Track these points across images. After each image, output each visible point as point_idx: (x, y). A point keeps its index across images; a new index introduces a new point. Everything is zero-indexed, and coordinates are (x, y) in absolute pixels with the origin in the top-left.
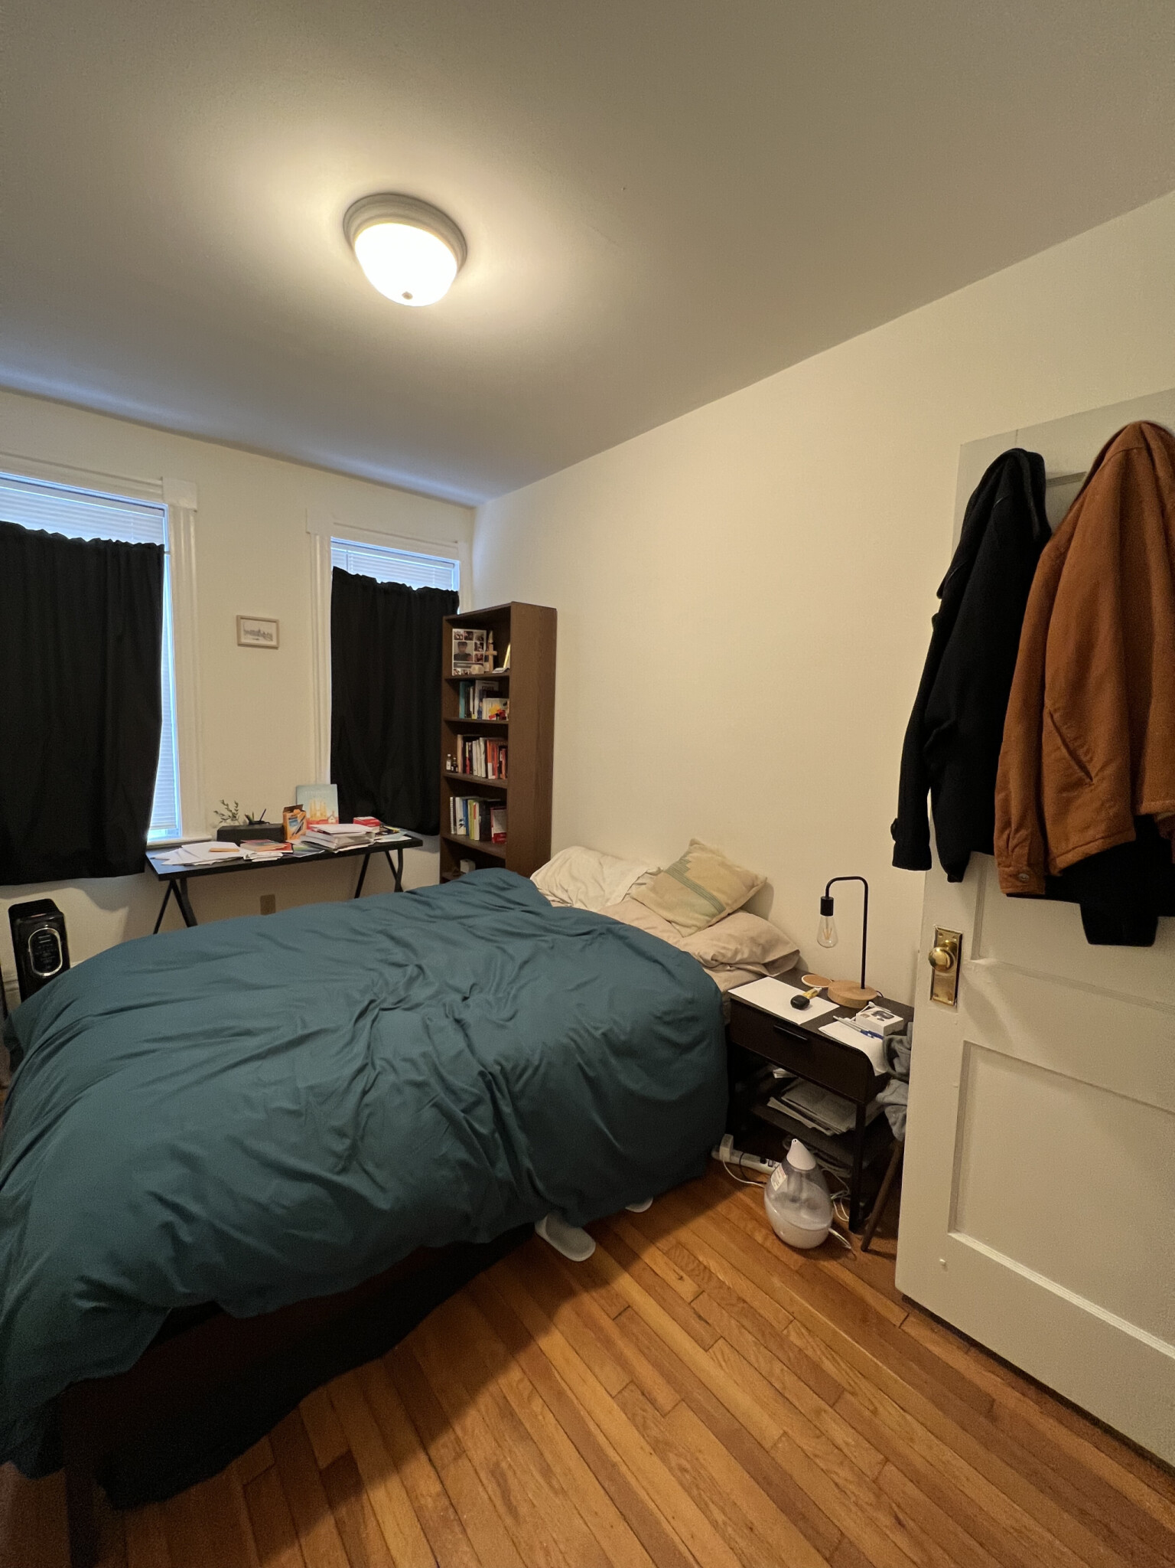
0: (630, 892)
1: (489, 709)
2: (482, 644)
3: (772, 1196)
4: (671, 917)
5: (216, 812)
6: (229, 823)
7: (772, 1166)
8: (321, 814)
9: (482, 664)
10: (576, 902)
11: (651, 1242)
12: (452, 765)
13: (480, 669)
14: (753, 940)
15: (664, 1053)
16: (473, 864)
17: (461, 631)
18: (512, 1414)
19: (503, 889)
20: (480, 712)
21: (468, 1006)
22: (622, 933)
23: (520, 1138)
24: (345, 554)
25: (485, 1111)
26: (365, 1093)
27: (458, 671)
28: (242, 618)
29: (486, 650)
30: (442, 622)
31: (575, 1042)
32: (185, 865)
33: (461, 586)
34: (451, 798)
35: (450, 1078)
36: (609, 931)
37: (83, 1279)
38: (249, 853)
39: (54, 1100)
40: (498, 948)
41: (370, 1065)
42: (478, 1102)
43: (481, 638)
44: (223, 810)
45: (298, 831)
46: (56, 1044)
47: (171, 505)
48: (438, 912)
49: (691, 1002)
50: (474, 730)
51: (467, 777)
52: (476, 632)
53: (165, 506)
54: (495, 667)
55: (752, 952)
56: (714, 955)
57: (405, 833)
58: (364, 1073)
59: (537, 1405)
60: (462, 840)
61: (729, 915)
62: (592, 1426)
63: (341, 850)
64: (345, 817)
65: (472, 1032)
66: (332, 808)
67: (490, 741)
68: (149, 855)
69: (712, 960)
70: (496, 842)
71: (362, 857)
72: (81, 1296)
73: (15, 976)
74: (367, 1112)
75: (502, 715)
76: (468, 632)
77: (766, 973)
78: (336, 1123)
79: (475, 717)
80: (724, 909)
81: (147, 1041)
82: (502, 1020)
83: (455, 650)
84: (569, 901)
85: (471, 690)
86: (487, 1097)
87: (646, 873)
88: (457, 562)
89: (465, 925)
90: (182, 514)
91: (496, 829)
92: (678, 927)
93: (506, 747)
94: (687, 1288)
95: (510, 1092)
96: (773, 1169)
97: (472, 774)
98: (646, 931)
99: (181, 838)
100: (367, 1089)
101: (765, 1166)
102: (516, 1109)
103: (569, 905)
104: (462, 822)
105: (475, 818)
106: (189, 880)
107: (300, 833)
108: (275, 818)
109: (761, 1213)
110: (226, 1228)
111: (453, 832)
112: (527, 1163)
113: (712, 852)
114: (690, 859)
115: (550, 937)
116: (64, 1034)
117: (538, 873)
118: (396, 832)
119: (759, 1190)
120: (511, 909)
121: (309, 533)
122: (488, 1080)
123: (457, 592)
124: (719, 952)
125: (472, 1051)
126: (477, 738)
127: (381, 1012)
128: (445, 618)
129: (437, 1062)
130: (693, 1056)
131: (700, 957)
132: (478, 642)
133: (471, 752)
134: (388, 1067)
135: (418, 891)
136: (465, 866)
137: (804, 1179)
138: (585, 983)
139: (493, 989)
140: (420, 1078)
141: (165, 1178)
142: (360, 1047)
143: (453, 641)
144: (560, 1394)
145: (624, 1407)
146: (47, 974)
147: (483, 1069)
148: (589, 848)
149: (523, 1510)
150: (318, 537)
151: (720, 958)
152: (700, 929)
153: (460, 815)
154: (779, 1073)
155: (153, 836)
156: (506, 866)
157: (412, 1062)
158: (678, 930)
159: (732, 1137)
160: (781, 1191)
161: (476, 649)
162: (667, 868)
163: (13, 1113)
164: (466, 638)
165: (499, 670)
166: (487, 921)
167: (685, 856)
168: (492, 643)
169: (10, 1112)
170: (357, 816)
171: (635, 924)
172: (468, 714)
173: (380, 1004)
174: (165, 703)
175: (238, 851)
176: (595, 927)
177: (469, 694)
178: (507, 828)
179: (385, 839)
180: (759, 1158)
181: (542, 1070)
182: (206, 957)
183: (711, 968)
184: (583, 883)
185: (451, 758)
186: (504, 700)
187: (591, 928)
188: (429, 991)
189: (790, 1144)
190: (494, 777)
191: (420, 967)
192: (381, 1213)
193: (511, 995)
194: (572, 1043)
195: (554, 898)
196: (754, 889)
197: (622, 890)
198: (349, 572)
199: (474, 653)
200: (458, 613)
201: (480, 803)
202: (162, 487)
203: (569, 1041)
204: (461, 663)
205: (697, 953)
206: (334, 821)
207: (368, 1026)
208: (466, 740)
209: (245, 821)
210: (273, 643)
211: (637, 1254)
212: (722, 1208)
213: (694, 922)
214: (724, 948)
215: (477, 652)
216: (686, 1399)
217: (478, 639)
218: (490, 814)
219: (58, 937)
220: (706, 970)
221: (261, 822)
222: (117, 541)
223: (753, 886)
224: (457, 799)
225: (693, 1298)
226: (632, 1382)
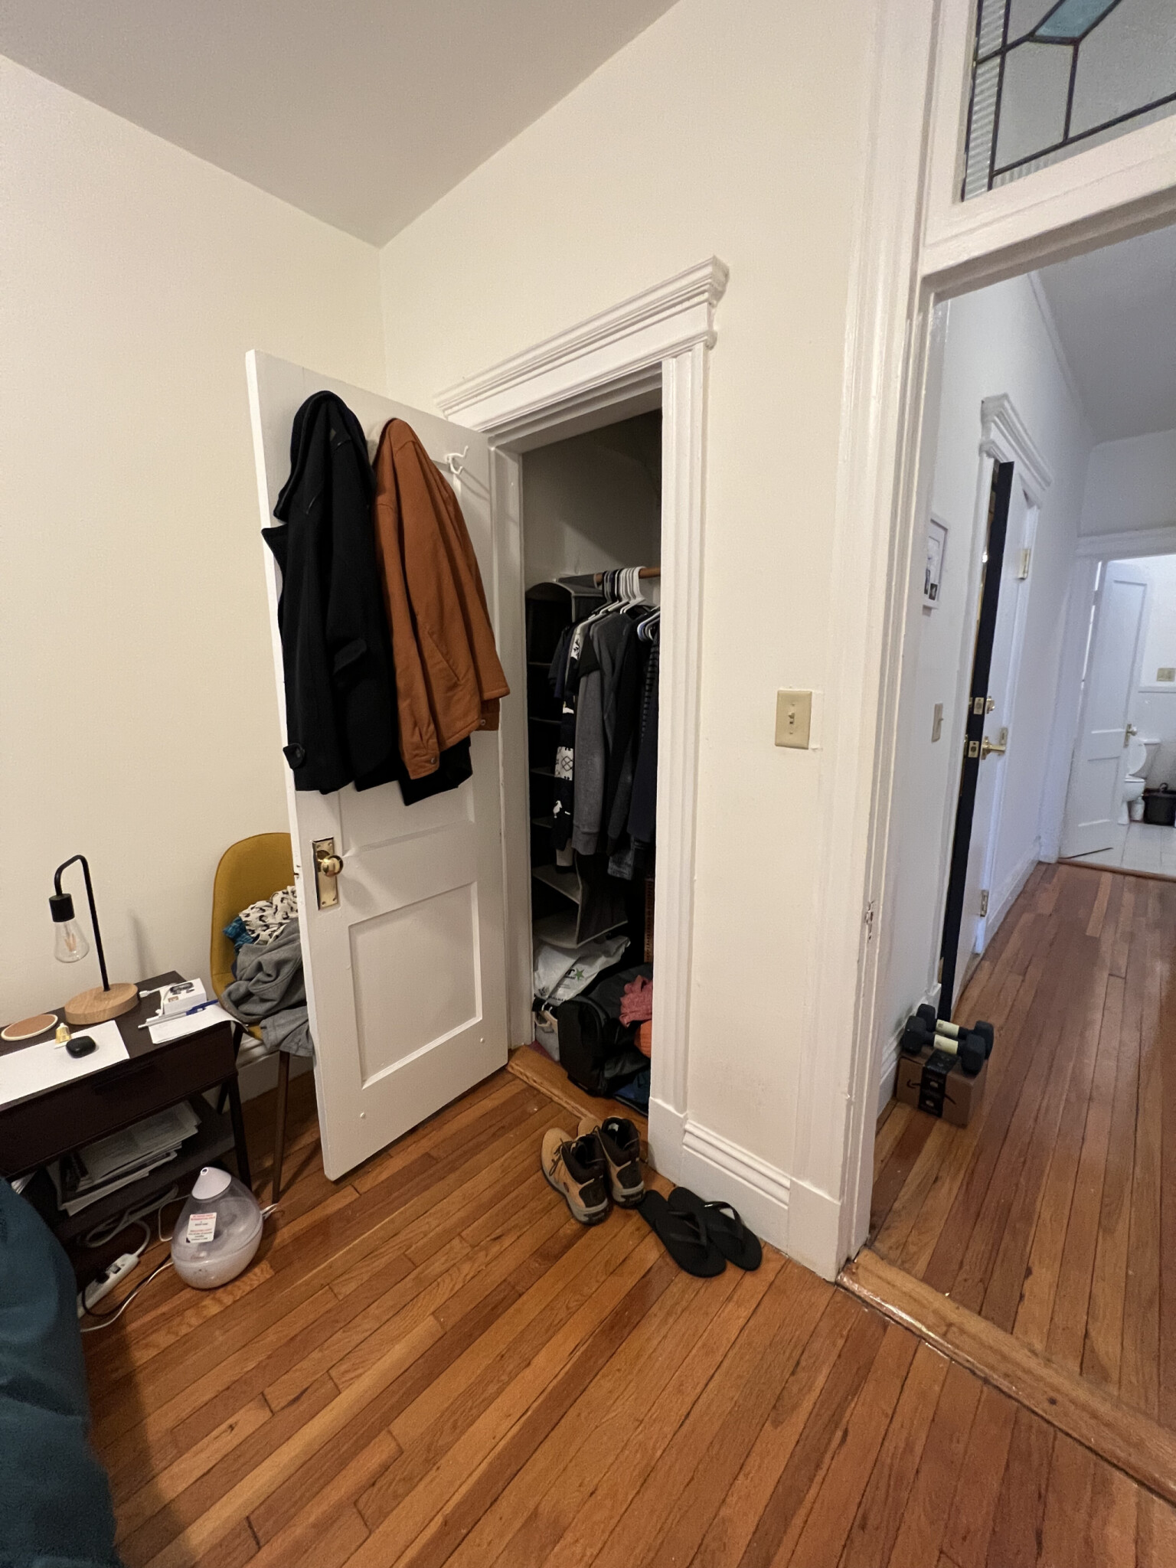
11: (149, 1483)
94: (250, 1418)
145: (384, 1514)
216: (385, 1424)
225: (267, 1408)
226: (355, 1503)
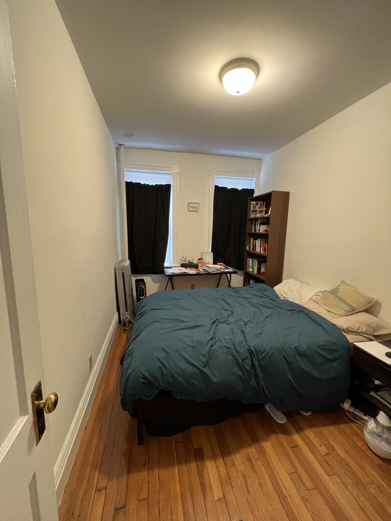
0: (312, 298)
1: (262, 229)
2: (261, 206)
3: (368, 430)
4: (329, 309)
5: (181, 259)
6: (184, 262)
7: (370, 419)
8: (208, 262)
9: (261, 213)
10: (290, 299)
11: (309, 427)
12: (249, 248)
13: (260, 215)
14: (368, 324)
15: (320, 360)
16: (254, 281)
17: (254, 202)
18: (251, 461)
19: (263, 291)
20: (259, 230)
21: (246, 327)
22: (307, 312)
23: (260, 374)
24: (218, 181)
25: (248, 362)
26: (212, 346)
27: (253, 216)
28: (189, 203)
29: (263, 209)
30: (248, 199)
31: (283, 347)
32: (172, 273)
33: (255, 187)
34: (248, 259)
35: (238, 349)
36: (302, 311)
37: (142, 374)
38: (188, 271)
39: (140, 328)
40: (259, 310)
41: (214, 338)
42: (247, 358)
43: (261, 205)
44: (182, 258)
45: (201, 266)
46: (142, 315)
47: (173, 173)
48: (240, 295)
49: (335, 343)
50: (257, 236)
51: (254, 252)
52: (260, 202)
53: (172, 173)
54: (265, 214)
55: (367, 329)
56: (347, 327)
57: (232, 269)
58: (212, 340)
59: (260, 462)
60: (251, 273)
61: (357, 312)
62: (279, 480)
63: (213, 273)
64: (215, 263)
65: (246, 335)
66: (211, 260)
67: (262, 240)
68: (165, 270)
69: (346, 329)
70: (263, 274)
71: (219, 275)
72: (141, 378)
73: (136, 297)
74: (212, 352)
75: (267, 231)
76: (256, 203)
77: (373, 339)
78: (203, 353)
79: (257, 231)
80: (355, 310)
81: (160, 318)
82: (257, 334)
83: (252, 209)
84: (287, 298)
85: (257, 222)
86: (250, 358)
87: (320, 291)
88: (254, 179)
89: (248, 301)
90: (176, 174)
91: (263, 270)
92: (332, 314)
93: (267, 242)
94: (323, 450)
95: (258, 358)
96: (369, 420)
97: (256, 251)
98: (317, 313)
99: (172, 266)
100: (213, 345)
101: (366, 418)
102: (260, 365)
103: (287, 299)
104: (251, 267)
105: (256, 266)
106: (173, 277)
107: (202, 266)
108: (195, 262)
109: (362, 435)
110: (173, 372)
111: (248, 270)
112: (262, 383)
113: (351, 286)
114: (340, 288)
115: (278, 309)
116: (143, 313)
117: (276, 287)
118: (230, 269)
119: (362, 426)
120: (265, 298)
121: (208, 175)
122: (251, 352)
123: (254, 189)
124: (350, 327)
125: (246, 342)
126: (258, 239)
127: (219, 323)
128: (249, 198)
129: (234, 342)
130: (334, 364)
131: (341, 327)
132: (260, 206)
133: (255, 243)
134: (219, 340)
135: (235, 288)
136: (251, 282)
137: (385, 429)
138: (289, 328)
139: (255, 323)
140: (228, 346)
141: (161, 355)
142: (212, 332)
143: (251, 206)
144: (268, 464)
145: (291, 479)
146: (142, 298)
147: (249, 348)
148: (297, 280)
149: (252, 493)
150: (211, 176)
151: (350, 329)
152: (342, 316)
153: (251, 264)
154: (377, 382)
155: (166, 264)
156: (265, 283)
157: (226, 340)
158: (332, 315)
159: (350, 401)
160: (372, 430)
161: (259, 208)
162: (329, 290)
163: (133, 329)
164: (256, 205)
165: (267, 215)
166: (255, 300)
167: (338, 286)
168: (265, 206)
169: (132, 329)
170: (218, 263)
171: (313, 310)
172: (255, 230)
173: (219, 321)
174: (170, 228)
175: (185, 270)
176: (296, 309)
177: (256, 223)
178: (266, 270)
179: (226, 270)
180: (364, 414)
181: (270, 354)
182: (176, 299)
183: (346, 332)
184: (294, 292)
185: (249, 245)
186: (268, 226)
187: (295, 309)
188: (234, 320)
189: (379, 412)
190: (263, 252)
191: (232, 312)
192: (214, 383)
193: (261, 326)
194: (282, 347)
195: (281, 296)
196: (371, 304)
197: (309, 297)
198: (220, 186)
199: (259, 210)
200: (254, 196)
201: (258, 261)
202: (171, 168)
203: (281, 346)
204: (254, 213)
205: (339, 325)
206: (212, 264)
207: (215, 326)
208: (254, 239)
209: (188, 262)
210: (197, 210)
211: (303, 430)
212: (343, 426)
213: (339, 313)
214: (353, 325)
215: (259, 209)
216: (317, 488)
217: (260, 205)
218: (261, 265)
219: (144, 288)
220: (343, 333)
221: (192, 263)
222: (161, 184)
223: (370, 303)
224: (250, 259)
225: (325, 455)
226: (296, 472)
